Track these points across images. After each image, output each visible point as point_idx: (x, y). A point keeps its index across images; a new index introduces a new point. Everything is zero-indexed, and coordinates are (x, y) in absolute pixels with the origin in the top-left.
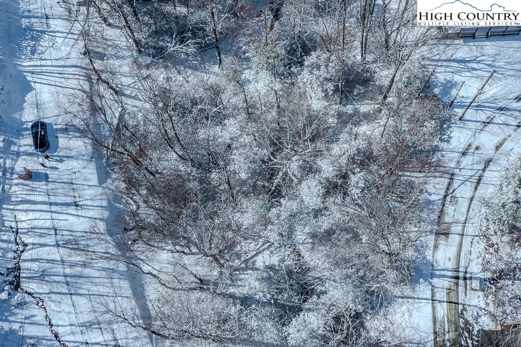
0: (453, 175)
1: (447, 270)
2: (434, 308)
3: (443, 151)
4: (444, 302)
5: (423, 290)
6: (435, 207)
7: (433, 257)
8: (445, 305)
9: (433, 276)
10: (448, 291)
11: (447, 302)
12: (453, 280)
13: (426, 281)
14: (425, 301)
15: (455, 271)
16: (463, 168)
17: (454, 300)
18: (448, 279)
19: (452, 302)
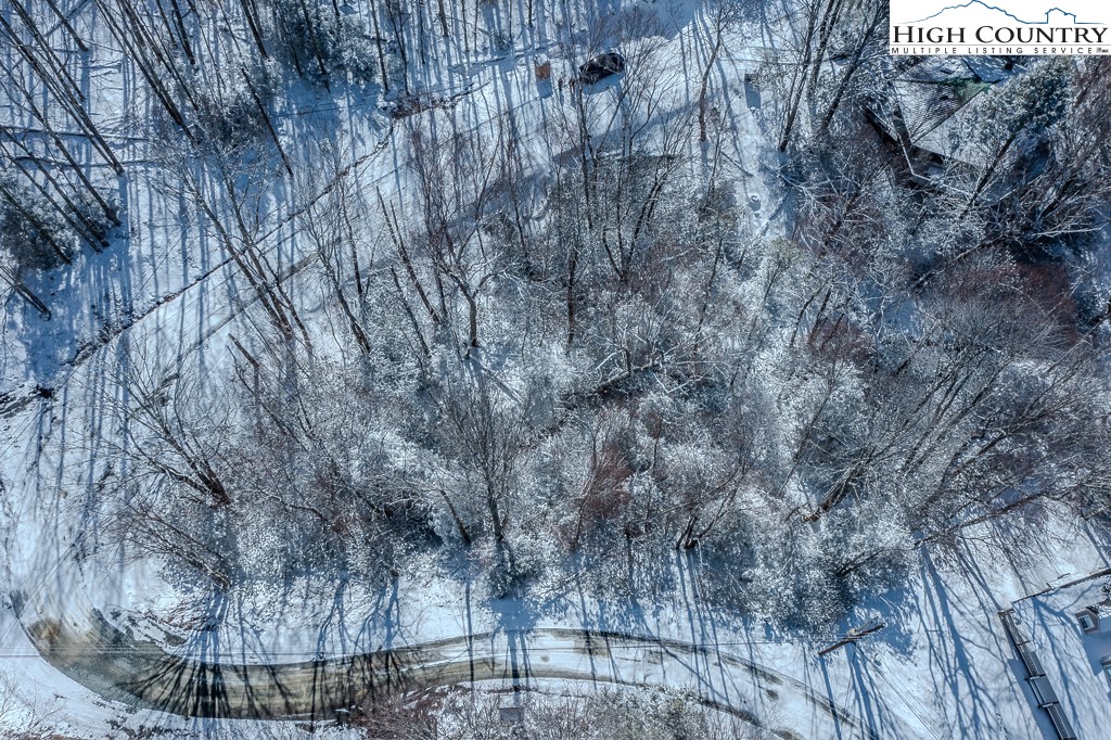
0: (704, 651)
1: (525, 656)
2: (457, 640)
3: (747, 629)
4: (471, 656)
5: (484, 621)
6: (633, 625)
7: (544, 630)
8: (465, 658)
9: (511, 633)
10: (490, 661)
11: (471, 662)
12: (510, 668)
13: (500, 622)
14: (467, 626)
15: (527, 671)
16: (722, 670)
17: (477, 672)
18: (510, 659)
19: (472, 669)
